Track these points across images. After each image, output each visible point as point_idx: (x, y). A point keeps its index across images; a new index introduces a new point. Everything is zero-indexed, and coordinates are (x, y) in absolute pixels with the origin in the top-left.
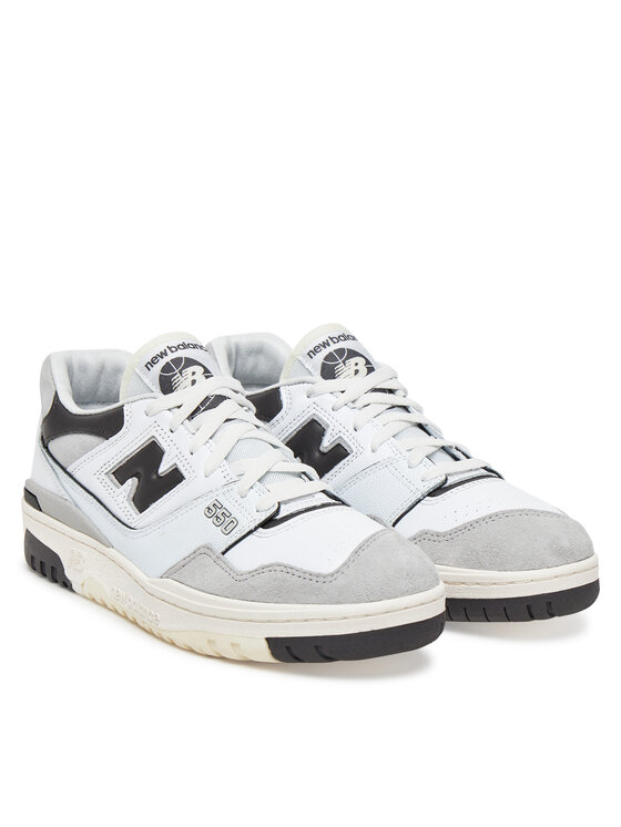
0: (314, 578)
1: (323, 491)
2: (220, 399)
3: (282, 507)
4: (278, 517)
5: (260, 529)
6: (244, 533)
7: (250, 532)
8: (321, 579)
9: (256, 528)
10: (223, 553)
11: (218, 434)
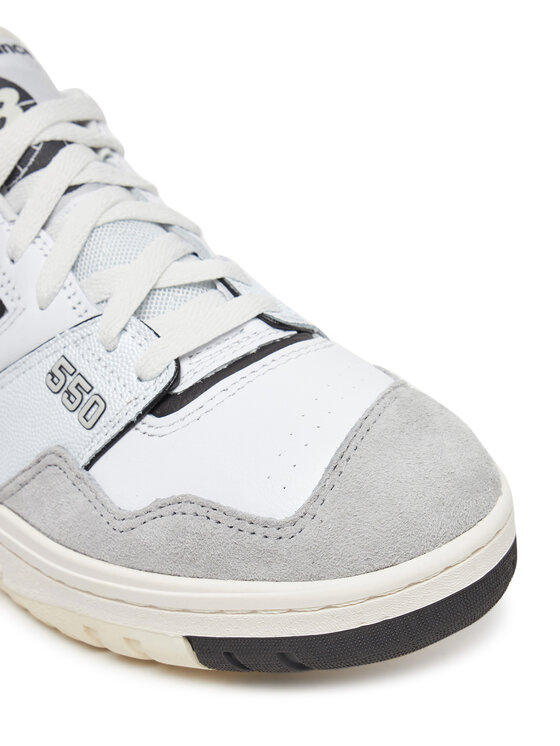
0: (260, 530)
1: (261, 317)
2: (53, 147)
3: (184, 365)
4: (179, 390)
5: (149, 419)
6: (119, 427)
7: (130, 426)
8: (273, 532)
9: (140, 417)
10: (87, 468)
11: (54, 220)
